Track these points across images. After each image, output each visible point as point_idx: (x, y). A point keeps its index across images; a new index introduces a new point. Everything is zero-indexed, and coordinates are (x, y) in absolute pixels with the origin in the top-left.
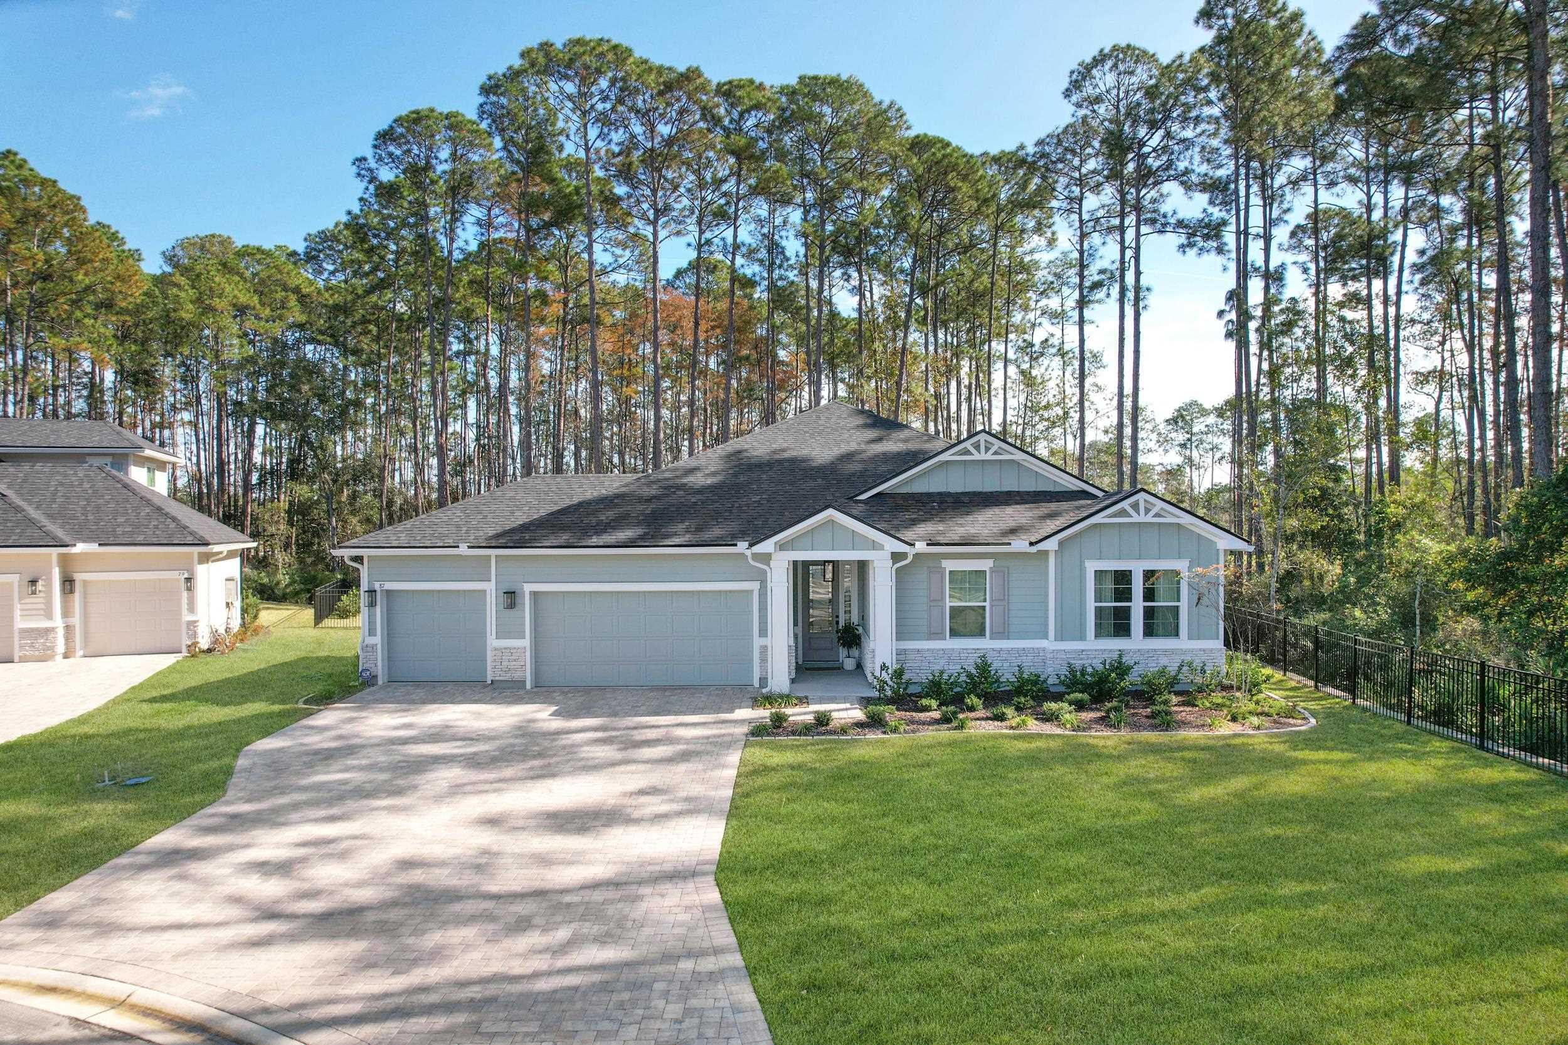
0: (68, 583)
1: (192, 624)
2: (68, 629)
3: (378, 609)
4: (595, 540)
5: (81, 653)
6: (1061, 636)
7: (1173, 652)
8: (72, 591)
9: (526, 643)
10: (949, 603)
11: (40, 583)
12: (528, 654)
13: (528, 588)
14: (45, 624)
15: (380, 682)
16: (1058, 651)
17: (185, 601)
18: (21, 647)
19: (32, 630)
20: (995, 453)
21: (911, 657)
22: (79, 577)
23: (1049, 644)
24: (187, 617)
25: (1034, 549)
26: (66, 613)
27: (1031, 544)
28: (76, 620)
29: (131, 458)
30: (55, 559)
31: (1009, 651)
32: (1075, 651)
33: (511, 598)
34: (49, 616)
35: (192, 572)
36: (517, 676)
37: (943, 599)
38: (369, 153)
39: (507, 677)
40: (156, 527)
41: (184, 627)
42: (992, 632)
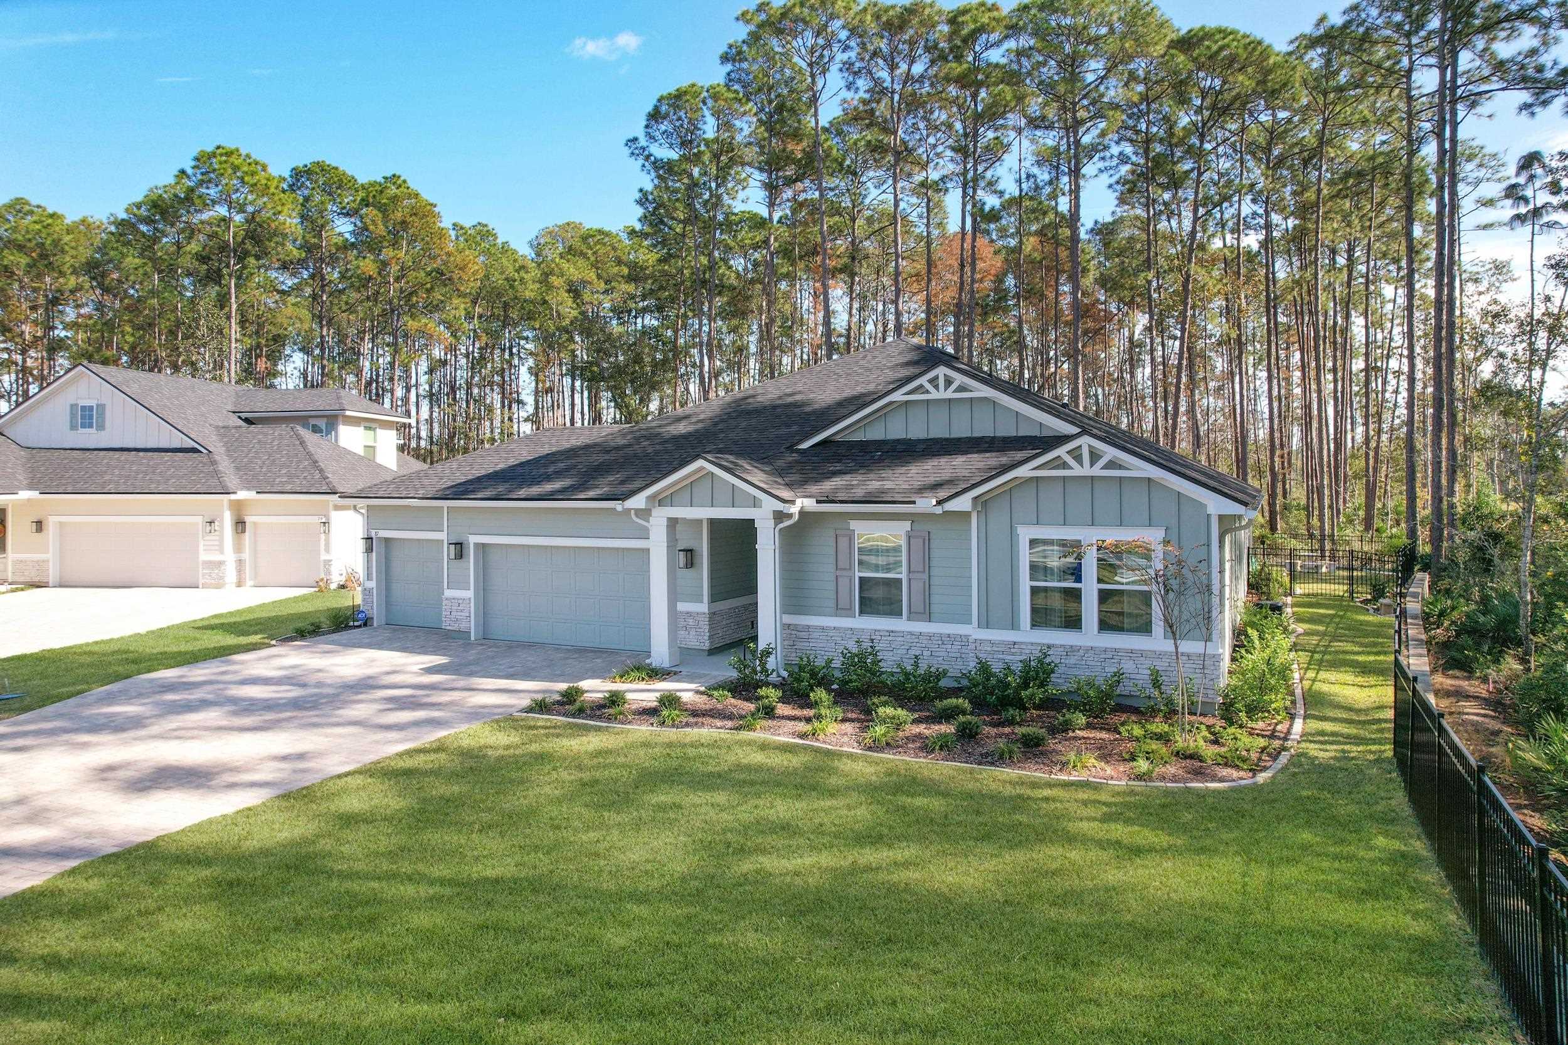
0: (240, 525)
1: (328, 563)
2: (240, 562)
3: (374, 554)
4: (523, 493)
5: (252, 583)
6: (986, 623)
7: (1142, 654)
8: (243, 531)
9: (470, 594)
10: (858, 574)
11: (217, 523)
12: (472, 605)
13: (473, 540)
14: (217, 557)
15: (375, 624)
16: (982, 641)
17: (323, 543)
18: (204, 575)
19: (210, 562)
20: (957, 390)
21: (815, 635)
22: (249, 520)
23: (972, 631)
24: (324, 556)
25: (939, 510)
26: (238, 548)
27: (939, 503)
28: (246, 555)
29: (340, 419)
30: (226, 504)
31: (930, 637)
32: (1002, 643)
33: (460, 549)
34: (221, 551)
35: (327, 516)
36: (463, 626)
37: (851, 568)
38: (640, 133)
39: (455, 627)
40: (305, 478)
41: (322, 564)
42: (910, 612)
